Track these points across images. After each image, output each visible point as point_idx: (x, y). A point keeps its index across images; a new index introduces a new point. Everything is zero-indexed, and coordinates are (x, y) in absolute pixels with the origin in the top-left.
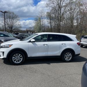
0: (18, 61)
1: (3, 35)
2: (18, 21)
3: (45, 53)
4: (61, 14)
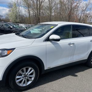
0: (26, 81)
3: (69, 58)
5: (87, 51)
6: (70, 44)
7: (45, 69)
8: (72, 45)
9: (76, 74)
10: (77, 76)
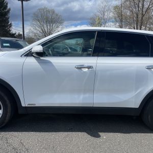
1: (8, 45)
2: (61, 27)
4: (144, 10)
5: (137, 89)
7: (23, 105)
9: (100, 133)
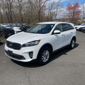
3: (63, 44)
6: (63, 35)
7: (53, 51)
8: (64, 36)
10: (67, 54)
